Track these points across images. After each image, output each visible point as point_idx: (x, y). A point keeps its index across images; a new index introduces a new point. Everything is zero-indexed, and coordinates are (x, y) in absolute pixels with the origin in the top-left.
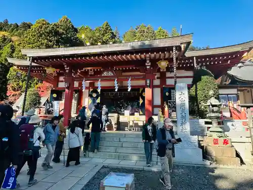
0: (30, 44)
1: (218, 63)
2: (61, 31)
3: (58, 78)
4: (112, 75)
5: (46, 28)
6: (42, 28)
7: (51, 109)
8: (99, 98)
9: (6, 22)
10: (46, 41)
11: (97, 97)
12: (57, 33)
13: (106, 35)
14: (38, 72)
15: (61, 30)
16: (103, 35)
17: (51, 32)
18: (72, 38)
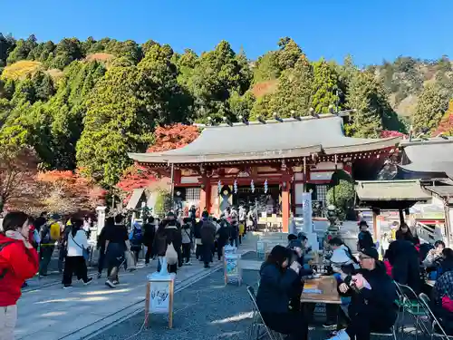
0: (107, 104)
4: (248, 175)
6: (126, 78)
8: (231, 196)
9: (33, 39)
10: (134, 98)
13: (224, 67)
15: (156, 78)
16: (219, 67)
17: (141, 83)
18: (173, 88)
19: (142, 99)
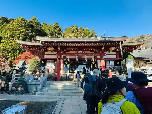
0: (13, 31)
1: (129, 49)
2: (34, 25)
3: (44, 53)
4: (83, 53)
5: (25, 23)
6: (22, 22)
7: (44, 70)
8: (69, 64)
10: (25, 30)
11: (68, 64)
12: (31, 26)
13: (56, 29)
14: (33, 49)
17: (28, 25)
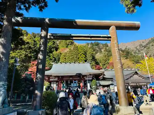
4: (72, 79)
19: (27, 52)
